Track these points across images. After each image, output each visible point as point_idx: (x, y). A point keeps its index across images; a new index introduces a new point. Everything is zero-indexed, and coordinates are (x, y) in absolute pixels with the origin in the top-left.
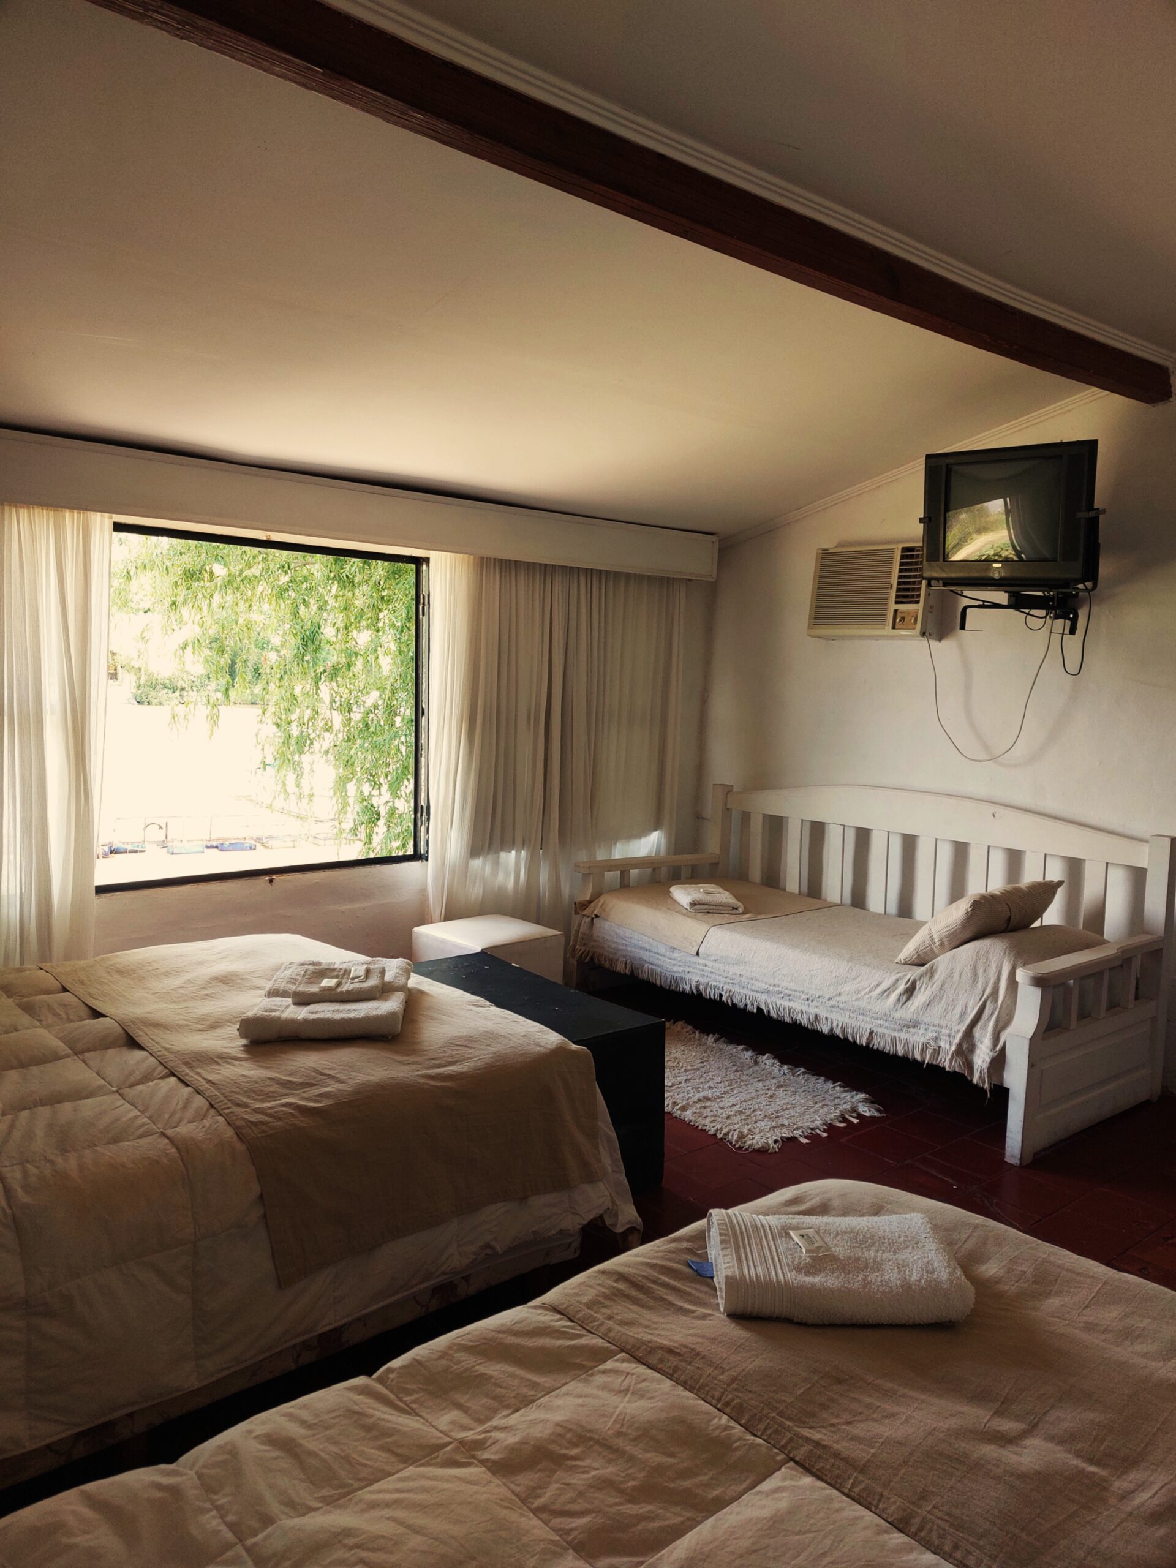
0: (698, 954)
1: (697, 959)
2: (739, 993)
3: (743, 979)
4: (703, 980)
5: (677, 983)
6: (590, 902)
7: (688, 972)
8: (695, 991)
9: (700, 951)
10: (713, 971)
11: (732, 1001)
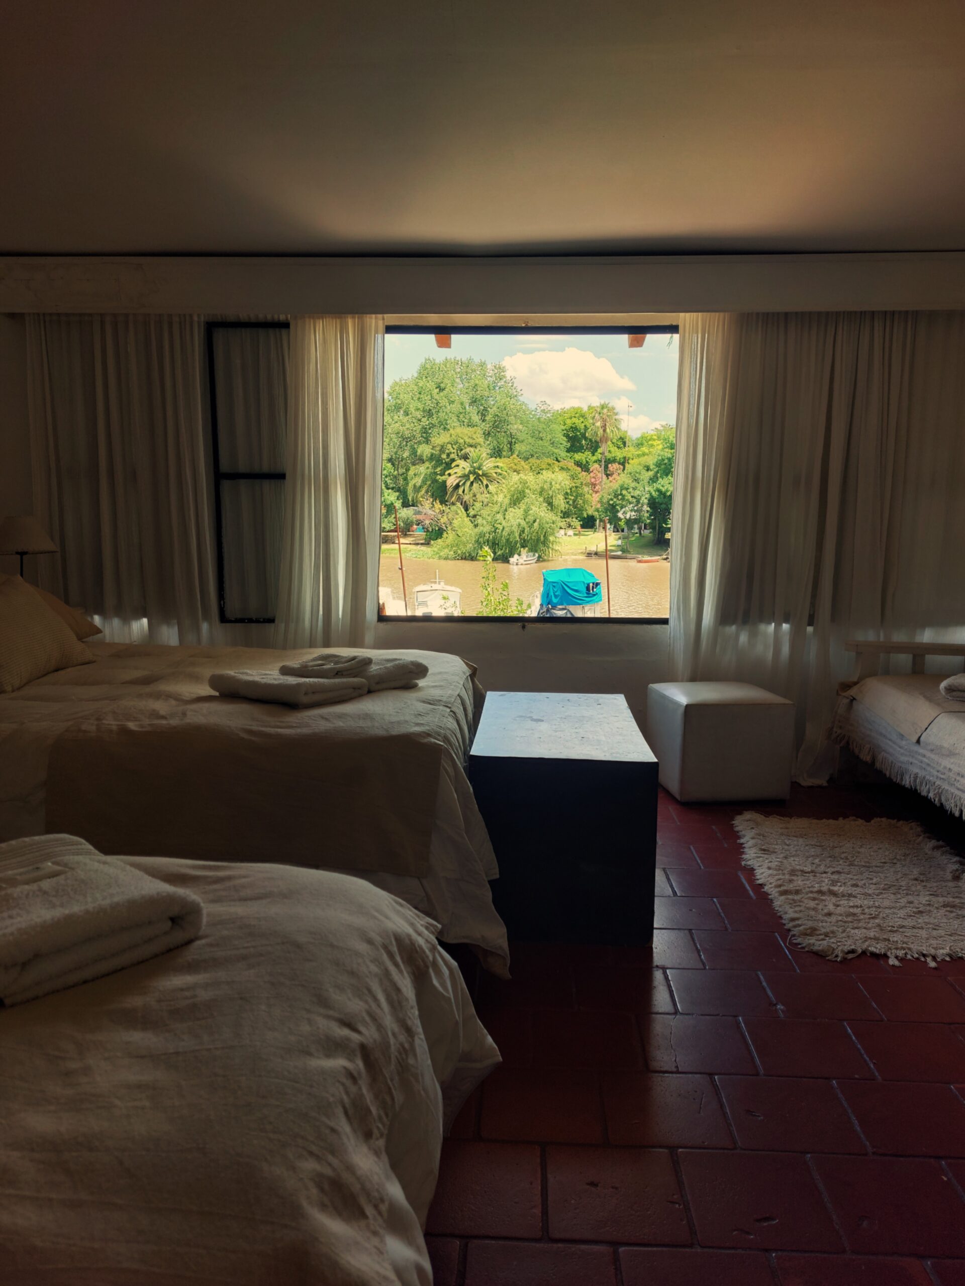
0: (918, 742)
1: (916, 748)
2: (947, 791)
3: (951, 774)
4: (921, 773)
5: (902, 775)
6: (855, 684)
7: (911, 763)
8: (913, 788)
9: (922, 739)
10: (929, 762)
11: (940, 800)
